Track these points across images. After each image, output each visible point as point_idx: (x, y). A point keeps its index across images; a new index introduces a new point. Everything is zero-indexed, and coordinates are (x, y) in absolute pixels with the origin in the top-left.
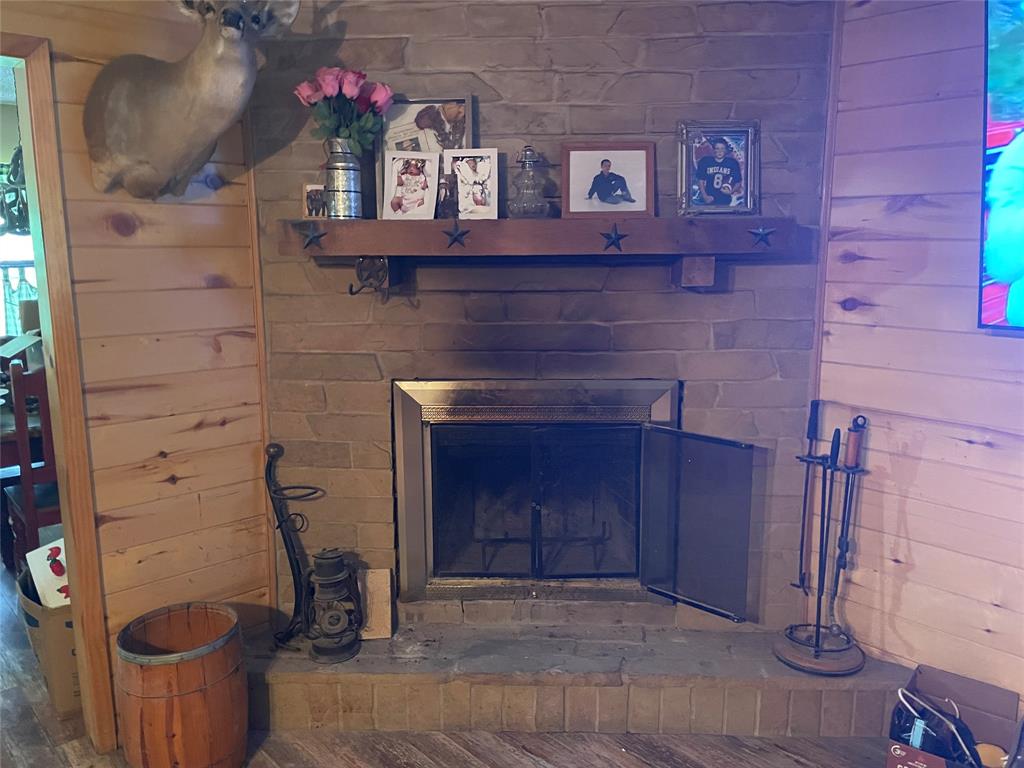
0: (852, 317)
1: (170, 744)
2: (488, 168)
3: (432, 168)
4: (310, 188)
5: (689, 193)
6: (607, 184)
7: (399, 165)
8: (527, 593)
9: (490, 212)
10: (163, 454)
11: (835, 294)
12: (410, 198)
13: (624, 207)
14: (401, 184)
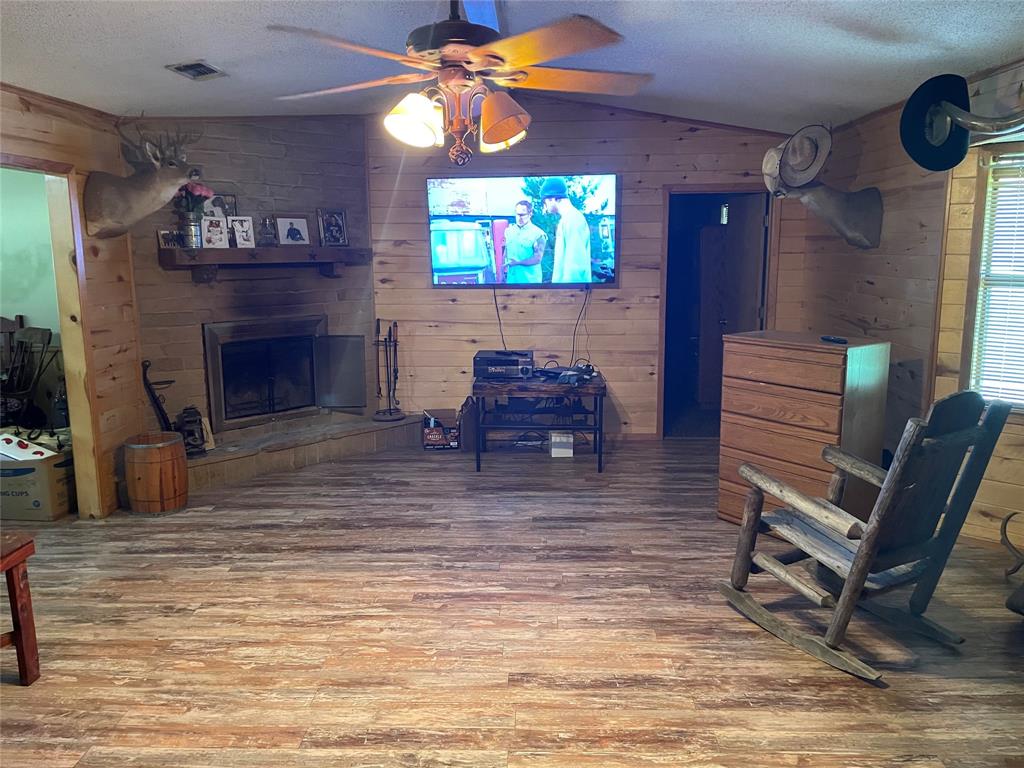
0: (386, 285)
1: (174, 481)
2: (248, 225)
3: (223, 224)
4: (162, 232)
5: (325, 237)
6: (293, 233)
7: (208, 223)
8: (270, 420)
9: (251, 245)
10: (111, 366)
11: (378, 277)
12: (215, 238)
13: (301, 242)
14: (209, 231)
